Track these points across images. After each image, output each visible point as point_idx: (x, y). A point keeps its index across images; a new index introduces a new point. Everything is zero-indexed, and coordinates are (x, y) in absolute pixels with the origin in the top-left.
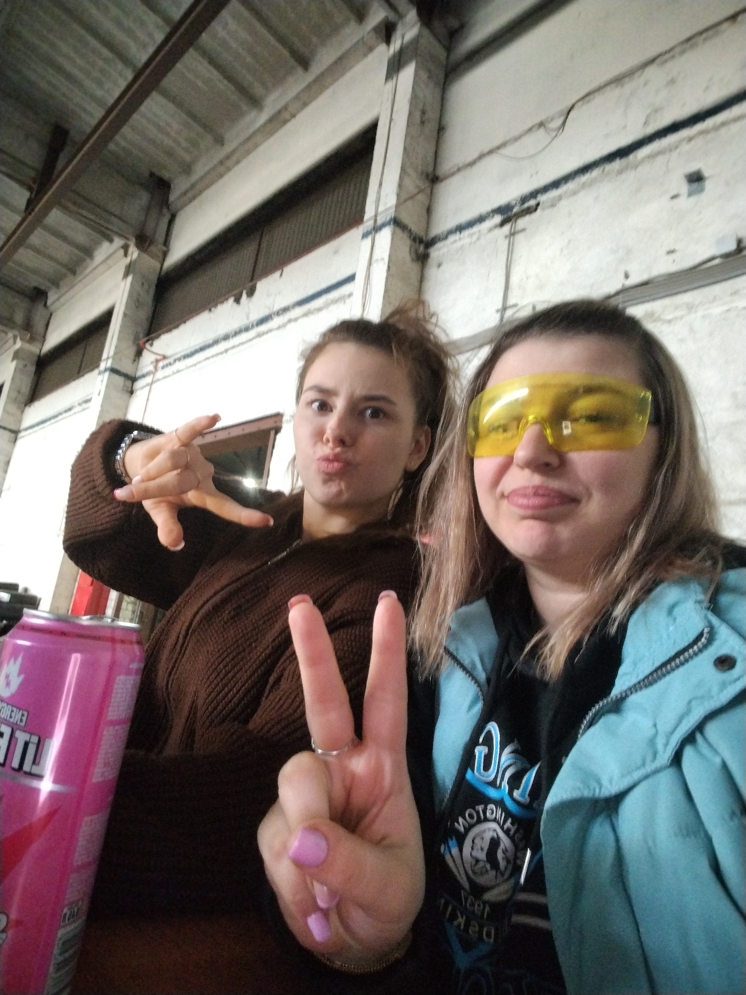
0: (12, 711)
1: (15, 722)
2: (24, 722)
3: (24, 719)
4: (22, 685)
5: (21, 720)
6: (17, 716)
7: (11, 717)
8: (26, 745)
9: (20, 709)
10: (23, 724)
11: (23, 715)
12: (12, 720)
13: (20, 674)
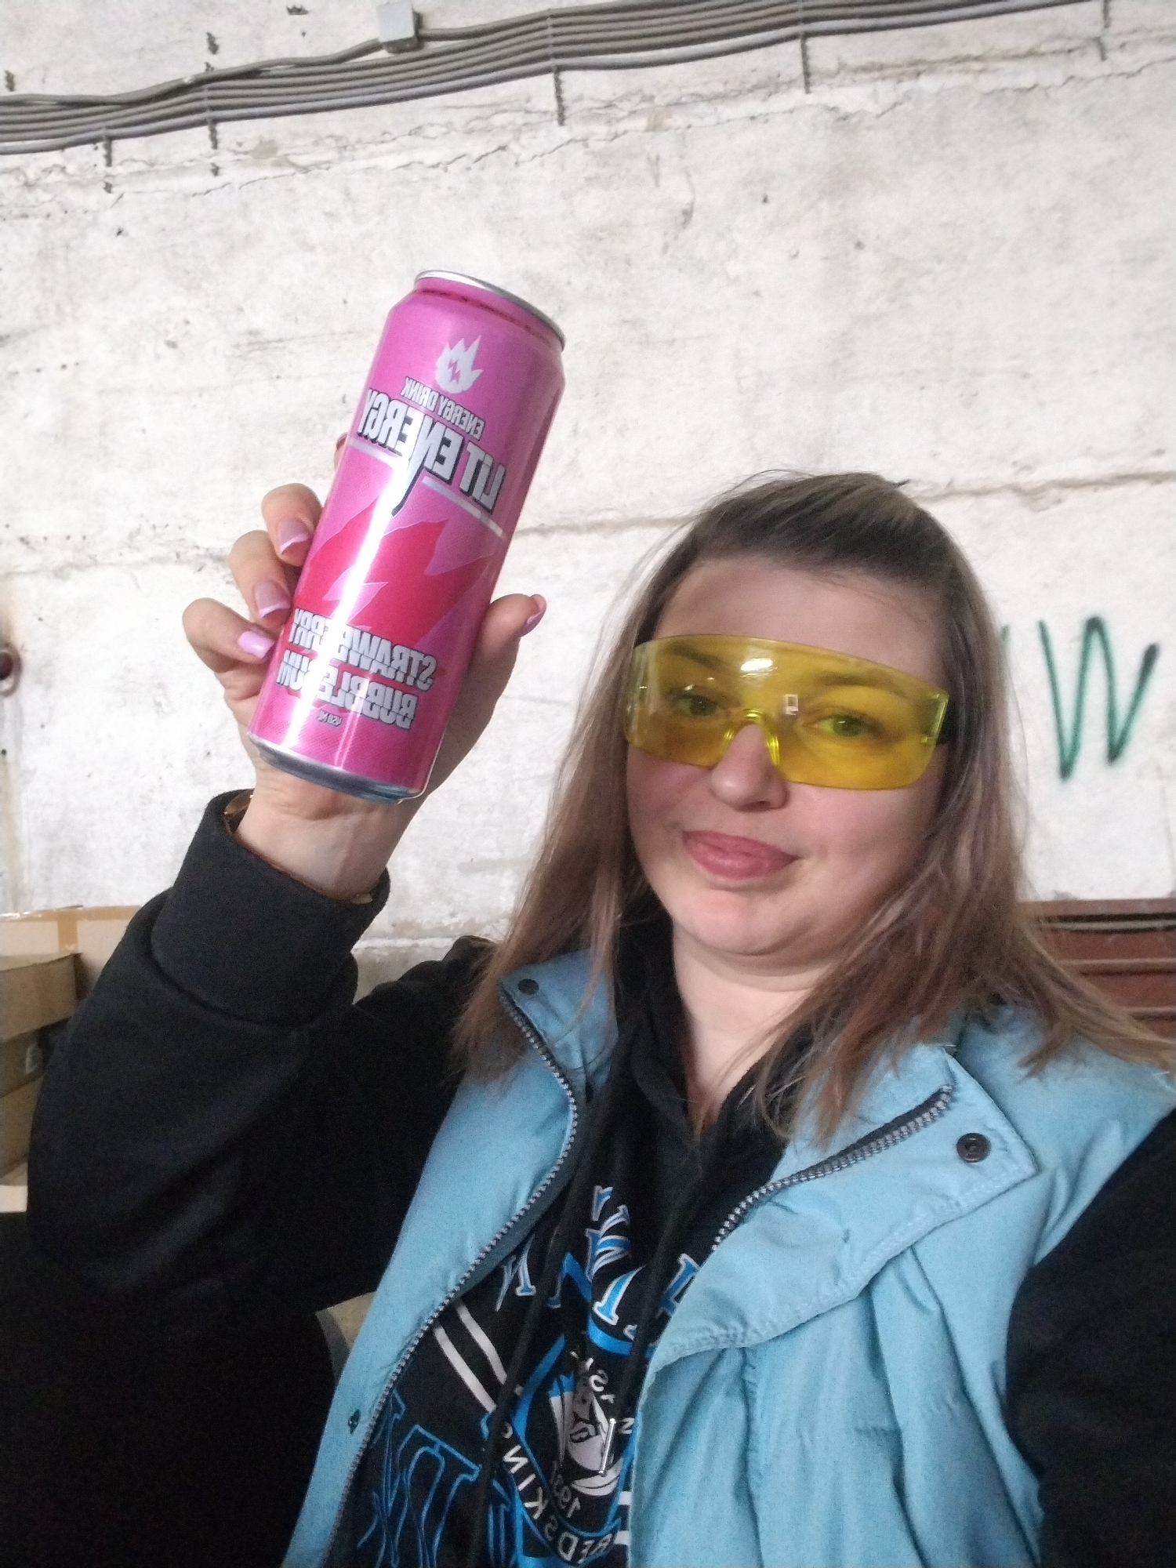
0: (463, 415)
1: (467, 431)
2: (480, 433)
3: (480, 429)
4: (477, 385)
5: (476, 432)
6: (470, 423)
7: (461, 423)
8: (479, 464)
9: (475, 416)
10: (477, 436)
11: (478, 425)
12: (462, 427)
13: (475, 366)
